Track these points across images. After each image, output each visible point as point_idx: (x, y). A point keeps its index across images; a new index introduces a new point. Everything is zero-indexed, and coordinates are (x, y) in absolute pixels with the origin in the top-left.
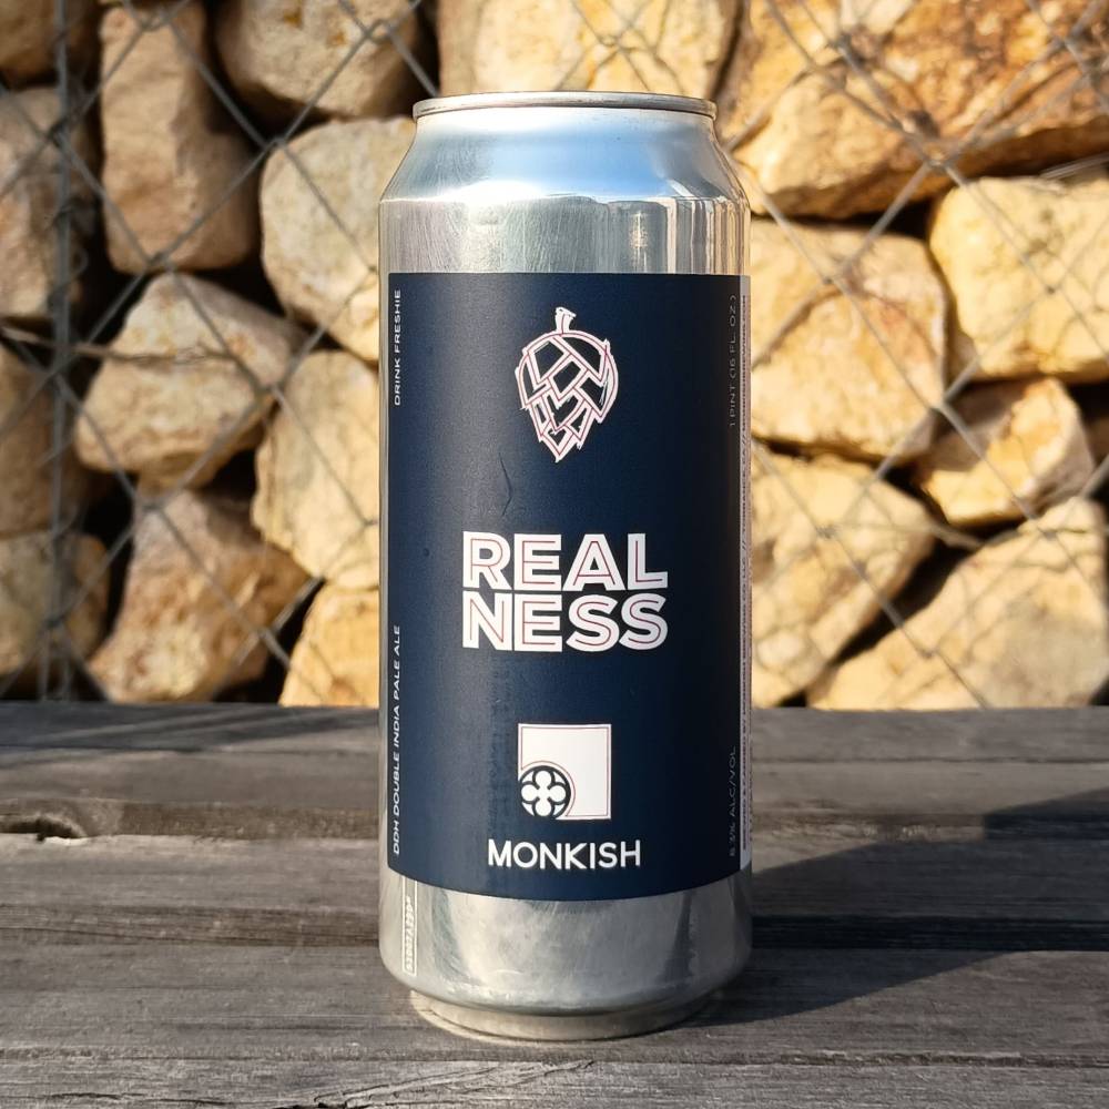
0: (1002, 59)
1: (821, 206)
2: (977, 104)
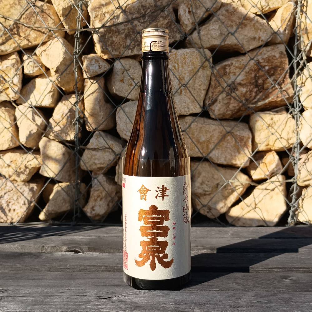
0: (263, 88)
1: (228, 117)
2: (258, 97)
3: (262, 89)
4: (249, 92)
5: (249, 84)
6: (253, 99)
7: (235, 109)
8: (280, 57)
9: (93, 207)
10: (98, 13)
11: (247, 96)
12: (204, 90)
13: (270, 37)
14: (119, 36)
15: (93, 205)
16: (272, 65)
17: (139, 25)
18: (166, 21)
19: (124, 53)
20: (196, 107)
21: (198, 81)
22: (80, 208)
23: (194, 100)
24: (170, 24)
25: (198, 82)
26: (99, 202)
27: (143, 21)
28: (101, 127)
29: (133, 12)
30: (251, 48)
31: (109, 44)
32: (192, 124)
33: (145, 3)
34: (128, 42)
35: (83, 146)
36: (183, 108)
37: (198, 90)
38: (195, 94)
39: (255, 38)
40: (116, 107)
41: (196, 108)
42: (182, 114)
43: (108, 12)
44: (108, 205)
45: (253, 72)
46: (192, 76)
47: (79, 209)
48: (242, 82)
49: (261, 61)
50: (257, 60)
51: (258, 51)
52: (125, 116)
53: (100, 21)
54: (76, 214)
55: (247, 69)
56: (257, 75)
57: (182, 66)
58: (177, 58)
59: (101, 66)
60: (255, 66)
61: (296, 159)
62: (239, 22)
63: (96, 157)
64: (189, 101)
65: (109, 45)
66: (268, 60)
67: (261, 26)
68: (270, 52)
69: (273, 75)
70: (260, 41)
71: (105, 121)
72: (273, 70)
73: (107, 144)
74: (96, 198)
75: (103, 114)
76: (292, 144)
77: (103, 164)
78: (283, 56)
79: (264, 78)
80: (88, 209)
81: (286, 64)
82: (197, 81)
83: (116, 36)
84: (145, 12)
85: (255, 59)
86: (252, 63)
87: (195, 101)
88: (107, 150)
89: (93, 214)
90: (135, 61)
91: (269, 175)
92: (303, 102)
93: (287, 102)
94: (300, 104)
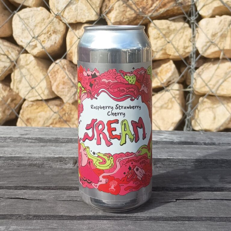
2: (155, 5)
6: (150, 7)
7: (131, 17)
11: (144, 4)
23: (91, 7)
36: (79, 15)
40: (11, 14)
41: (92, 16)
42: (79, 21)
44: (4, 112)
52: (21, 22)
61: (192, 68)
64: (85, 8)
73: (3, 51)
76: (189, 53)
87: (92, 9)
88: (2, 56)
91: (165, 84)
92: (200, 10)
93: (184, 11)
94: (197, 13)
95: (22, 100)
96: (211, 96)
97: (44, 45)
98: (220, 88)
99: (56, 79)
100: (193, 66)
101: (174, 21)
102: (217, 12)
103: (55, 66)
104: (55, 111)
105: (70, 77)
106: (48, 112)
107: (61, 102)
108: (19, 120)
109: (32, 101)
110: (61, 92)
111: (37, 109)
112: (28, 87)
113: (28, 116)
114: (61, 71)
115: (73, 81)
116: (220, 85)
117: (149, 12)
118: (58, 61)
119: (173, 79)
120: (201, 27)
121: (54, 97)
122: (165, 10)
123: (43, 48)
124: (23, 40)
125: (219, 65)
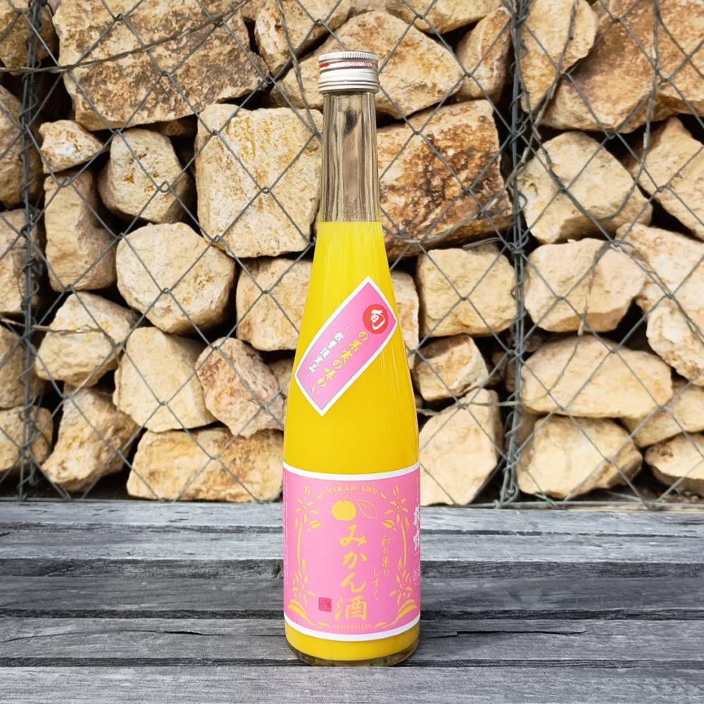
2: (432, 216)
3: (441, 199)
4: (411, 206)
5: (411, 189)
6: (422, 222)
8: (481, 129)
9: (63, 462)
10: (73, 29)
11: (407, 214)
12: (311, 200)
13: (457, 85)
14: (121, 81)
15: (63, 458)
16: (461, 146)
17: (166, 57)
18: (229, 48)
19: (131, 118)
20: (294, 238)
21: (299, 181)
22: (35, 465)
23: (290, 223)
24: (236, 53)
25: (299, 183)
26: (76, 452)
27: (175, 47)
28: (82, 283)
29: (154, 27)
30: (415, 108)
31: (99, 97)
32: (285, 276)
33: (181, 7)
34: (143, 93)
35: (42, 325)
36: (265, 241)
37: (298, 201)
38: (291, 208)
39: (423, 86)
40: (114, 238)
41: (294, 241)
42: (265, 253)
43: (97, 28)
44: (98, 457)
45: (420, 162)
46: (283, 170)
47: (31, 465)
48: (395, 183)
49: (437, 137)
50: (429, 136)
51: (431, 113)
52: (136, 258)
53: (80, 46)
54: (24, 478)
55: (407, 155)
56: (430, 168)
57: (262, 147)
58: (250, 130)
59: (79, 148)
60: (425, 149)
61: (517, 355)
62: (388, 51)
63: (71, 349)
64: (279, 224)
65: (98, 100)
66: (454, 135)
67: (439, 59)
68: (458, 117)
69: (465, 167)
70: (436, 94)
71: (90, 269)
72: (465, 157)
73: (95, 321)
74: (70, 441)
75: (86, 252)
76: (509, 320)
77: (87, 365)
78: (486, 126)
79: (445, 175)
80: (51, 465)
81: (494, 143)
82: (294, 180)
83: (114, 81)
84: (181, 27)
85: (425, 132)
86: (418, 140)
87: (293, 226)
88: (93, 333)
89: (64, 478)
90: (158, 136)
91: (458, 391)
92: (532, 226)
93: (496, 228)
94: (526, 233)
95: (138, 431)
96: (559, 417)
97: (186, 309)
98: (579, 400)
99: (214, 382)
100: (519, 352)
101: (476, 249)
102: (571, 229)
103: (211, 353)
104: (212, 456)
105: (245, 378)
106: (197, 457)
107: (226, 435)
108: (132, 474)
109: (159, 433)
110: (226, 411)
111: (172, 449)
112: (152, 401)
113: (153, 467)
114: (225, 365)
115: (253, 386)
116: (579, 393)
117: (420, 232)
118: (218, 343)
119: (475, 380)
120: (536, 265)
121: (209, 422)
122: (457, 227)
123: (185, 314)
124: (141, 298)
125: (576, 348)
